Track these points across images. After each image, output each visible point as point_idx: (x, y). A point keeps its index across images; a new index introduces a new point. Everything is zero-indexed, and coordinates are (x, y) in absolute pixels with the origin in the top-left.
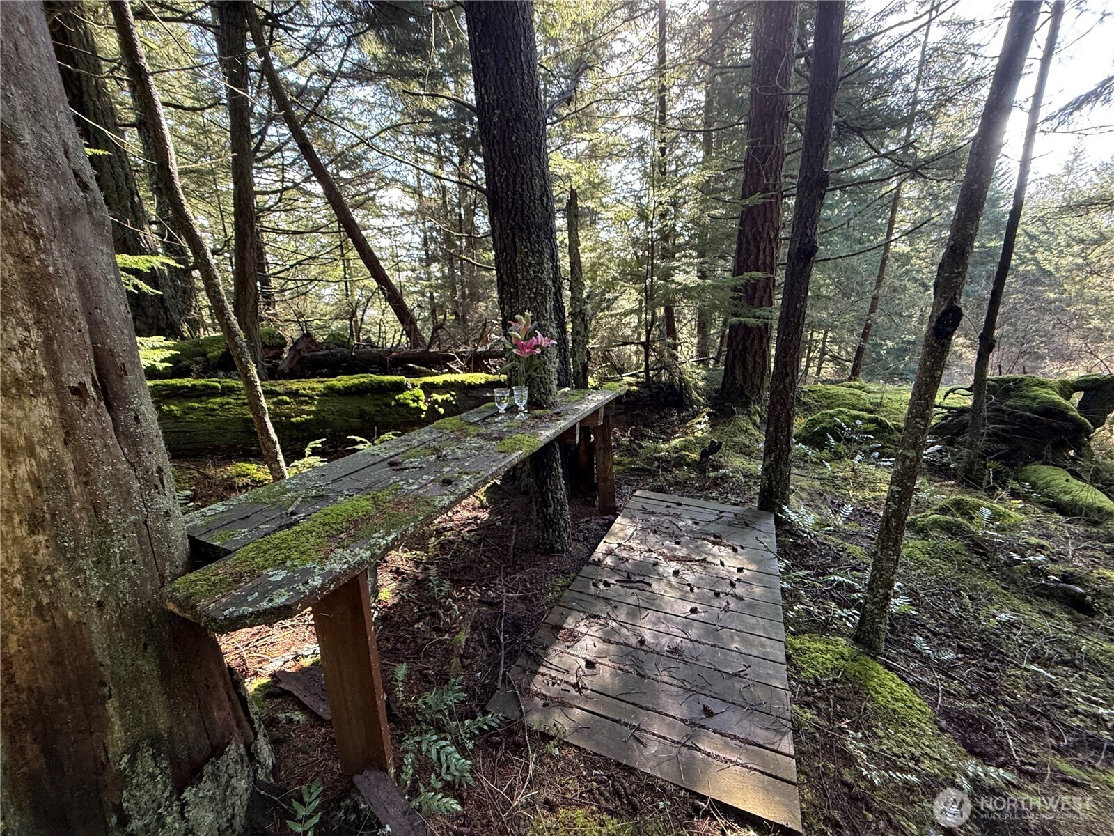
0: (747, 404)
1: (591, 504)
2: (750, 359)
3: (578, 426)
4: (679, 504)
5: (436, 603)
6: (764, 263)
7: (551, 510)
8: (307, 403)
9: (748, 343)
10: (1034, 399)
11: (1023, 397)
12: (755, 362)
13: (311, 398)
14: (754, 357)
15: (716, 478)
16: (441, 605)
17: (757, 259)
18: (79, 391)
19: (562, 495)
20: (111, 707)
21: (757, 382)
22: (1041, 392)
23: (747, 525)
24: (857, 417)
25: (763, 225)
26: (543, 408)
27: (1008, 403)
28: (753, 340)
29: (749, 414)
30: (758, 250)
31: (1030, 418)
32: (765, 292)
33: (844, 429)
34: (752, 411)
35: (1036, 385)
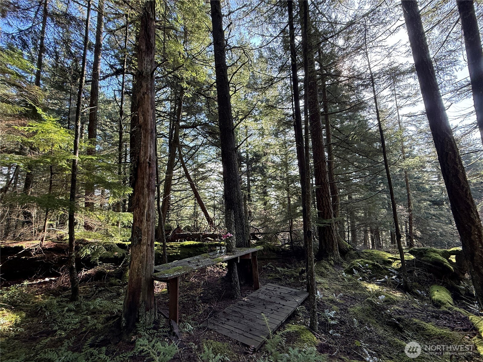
0: (327, 256)
1: (251, 286)
2: (326, 238)
3: (239, 258)
4: (279, 288)
5: (196, 305)
6: (326, 205)
7: (233, 283)
8: (174, 249)
9: (325, 232)
10: (430, 257)
11: (427, 256)
12: (329, 240)
13: (176, 248)
14: (328, 238)
15: (302, 283)
16: (197, 305)
17: (323, 203)
18: (149, 245)
19: (237, 279)
20: (141, 293)
21: (331, 247)
22: (433, 255)
23: (296, 295)
24: (367, 263)
25: (323, 192)
26: (230, 252)
27: (422, 259)
28: (327, 231)
29: (328, 260)
30: (323, 201)
31: (429, 266)
32: (328, 214)
33: (361, 267)
34: (329, 259)
35: (432, 252)
